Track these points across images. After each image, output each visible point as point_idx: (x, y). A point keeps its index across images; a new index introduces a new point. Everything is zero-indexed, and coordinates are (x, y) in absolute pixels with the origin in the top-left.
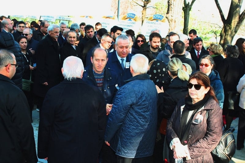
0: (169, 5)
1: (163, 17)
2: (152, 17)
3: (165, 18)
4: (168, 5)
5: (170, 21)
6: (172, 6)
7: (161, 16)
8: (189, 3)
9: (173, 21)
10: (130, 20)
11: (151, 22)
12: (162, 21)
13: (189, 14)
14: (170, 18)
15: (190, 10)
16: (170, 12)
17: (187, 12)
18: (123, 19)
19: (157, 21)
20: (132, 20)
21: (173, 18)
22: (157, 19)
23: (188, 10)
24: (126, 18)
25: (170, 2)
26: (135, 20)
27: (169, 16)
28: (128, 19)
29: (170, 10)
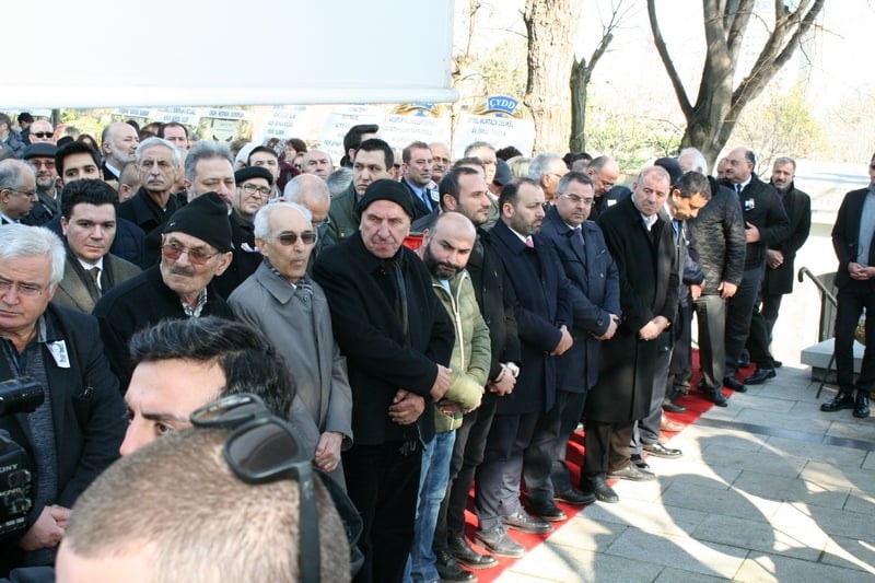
0: (531, 70)
1: (516, 103)
2: (484, 105)
3: (520, 106)
4: (529, 70)
5: (536, 115)
6: (541, 71)
7: (509, 100)
8: (583, 61)
9: (545, 115)
10: (421, 114)
11: (482, 121)
12: (514, 116)
13: (584, 93)
14: (536, 105)
15: (587, 80)
16: (535, 87)
17: (578, 87)
18: (399, 113)
19: (498, 115)
20: (425, 113)
21: (546, 106)
22: (498, 108)
23: (582, 83)
24: (410, 110)
25: (534, 59)
26: (435, 113)
27: (533, 98)
28: (416, 112)
29: (534, 81)
